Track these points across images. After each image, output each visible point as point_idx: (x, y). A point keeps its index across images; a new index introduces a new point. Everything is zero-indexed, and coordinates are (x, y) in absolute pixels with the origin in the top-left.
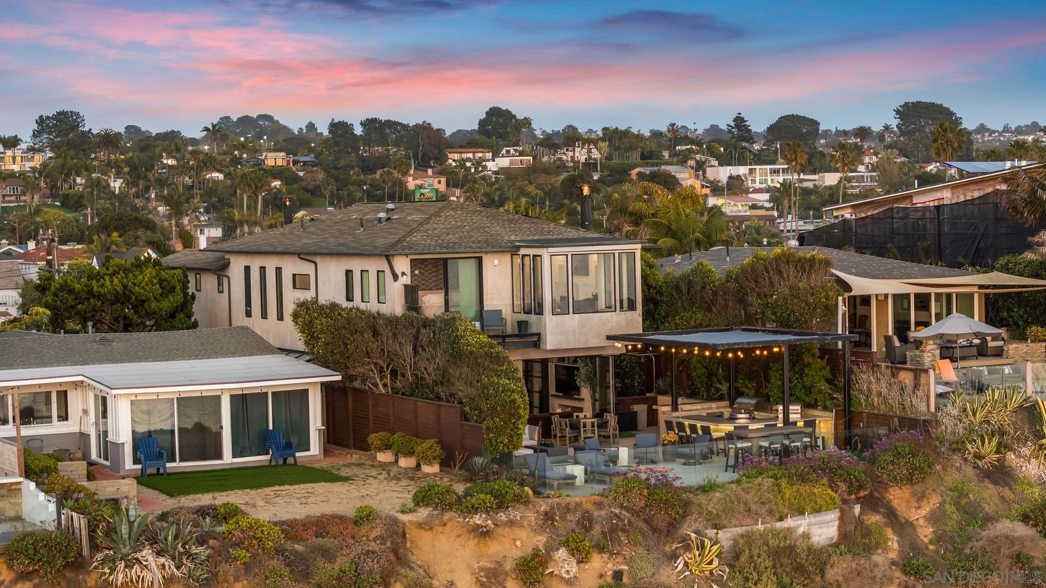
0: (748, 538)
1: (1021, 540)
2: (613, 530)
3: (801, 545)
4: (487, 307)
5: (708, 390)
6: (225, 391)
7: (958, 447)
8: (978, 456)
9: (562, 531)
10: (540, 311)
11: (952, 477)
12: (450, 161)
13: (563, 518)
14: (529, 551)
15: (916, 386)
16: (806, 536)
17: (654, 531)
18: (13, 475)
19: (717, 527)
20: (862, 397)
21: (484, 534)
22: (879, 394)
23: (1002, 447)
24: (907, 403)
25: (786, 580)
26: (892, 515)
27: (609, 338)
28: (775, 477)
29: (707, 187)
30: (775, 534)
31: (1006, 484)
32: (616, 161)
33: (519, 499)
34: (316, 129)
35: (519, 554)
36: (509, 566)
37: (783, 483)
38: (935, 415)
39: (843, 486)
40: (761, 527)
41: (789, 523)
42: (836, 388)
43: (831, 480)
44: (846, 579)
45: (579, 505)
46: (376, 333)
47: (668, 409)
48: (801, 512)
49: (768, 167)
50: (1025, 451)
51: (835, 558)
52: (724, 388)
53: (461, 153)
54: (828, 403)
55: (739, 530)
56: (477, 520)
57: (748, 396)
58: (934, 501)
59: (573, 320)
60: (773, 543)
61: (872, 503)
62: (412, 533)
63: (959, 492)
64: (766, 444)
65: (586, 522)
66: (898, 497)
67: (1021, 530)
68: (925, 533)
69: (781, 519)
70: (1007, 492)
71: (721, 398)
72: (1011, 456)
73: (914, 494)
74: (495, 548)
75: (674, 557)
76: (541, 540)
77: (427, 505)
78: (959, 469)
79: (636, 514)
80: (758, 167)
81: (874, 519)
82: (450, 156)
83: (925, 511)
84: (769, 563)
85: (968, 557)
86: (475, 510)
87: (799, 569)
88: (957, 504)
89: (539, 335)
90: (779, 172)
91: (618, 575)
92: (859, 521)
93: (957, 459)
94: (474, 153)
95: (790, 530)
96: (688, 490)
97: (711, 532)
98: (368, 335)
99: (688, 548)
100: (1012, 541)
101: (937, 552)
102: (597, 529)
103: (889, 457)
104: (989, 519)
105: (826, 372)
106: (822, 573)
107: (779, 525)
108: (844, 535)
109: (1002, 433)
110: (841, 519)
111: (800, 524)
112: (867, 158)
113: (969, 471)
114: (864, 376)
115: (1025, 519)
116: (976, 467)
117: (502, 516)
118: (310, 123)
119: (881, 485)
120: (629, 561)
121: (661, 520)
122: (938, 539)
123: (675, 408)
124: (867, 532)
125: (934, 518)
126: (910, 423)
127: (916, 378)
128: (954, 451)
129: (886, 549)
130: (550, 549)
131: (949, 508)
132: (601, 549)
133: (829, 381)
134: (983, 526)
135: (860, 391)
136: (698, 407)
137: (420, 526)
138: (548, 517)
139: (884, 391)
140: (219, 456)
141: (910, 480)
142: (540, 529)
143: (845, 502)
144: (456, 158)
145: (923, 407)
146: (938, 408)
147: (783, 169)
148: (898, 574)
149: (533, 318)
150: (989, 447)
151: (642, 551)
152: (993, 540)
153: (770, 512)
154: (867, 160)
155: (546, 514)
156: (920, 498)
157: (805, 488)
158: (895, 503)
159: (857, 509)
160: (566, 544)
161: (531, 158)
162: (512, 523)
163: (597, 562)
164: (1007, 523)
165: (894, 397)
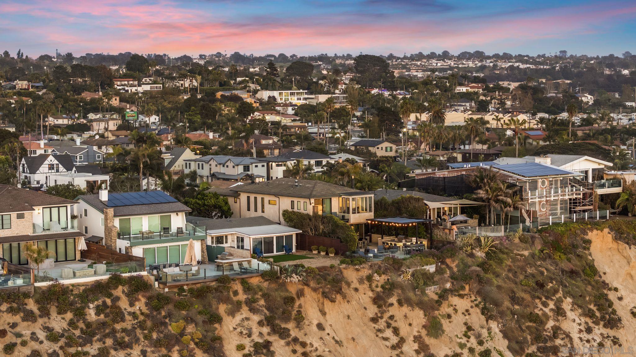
0: (416, 271)
1: (478, 271)
2: (386, 269)
3: (428, 272)
4: (332, 211)
5: (388, 233)
6: (274, 236)
7: (461, 249)
8: (466, 251)
9: (374, 269)
10: (348, 213)
11: (460, 256)
12: (116, 86)
13: (374, 266)
14: (368, 274)
15: (450, 233)
16: (429, 270)
17: (395, 269)
18: (248, 258)
19: (409, 268)
20: (435, 236)
21: (358, 270)
22: (440, 235)
23: (472, 249)
24: (447, 238)
25: (425, 281)
26: (447, 266)
27: (367, 220)
28: (420, 256)
29: (258, 102)
30: (422, 270)
31: (473, 258)
32: (207, 87)
33: (364, 262)
34: (9, 55)
35: (366, 275)
36: (364, 277)
37: (423, 258)
38: (455, 241)
39: (436, 258)
40: (419, 268)
41: (425, 267)
42: (428, 233)
43: (433, 257)
44: (439, 280)
45: (378, 263)
46: (310, 220)
47: (380, 238)
48: (427, 265)
49: (289, 92)
50: (477, 250)
51: (435, 275)
52: (394, 233)
53: (121, 81)
54: (425, 237)
55: (414, 269)
56: (357, 267)
57: (400, 235)
58: (457, 262)
59: (357, 215)
60: (422, 272)
61: (443, 262)
62: (343, 270)
63: (462, 260)
64: (415, 248)
65: (380, 267)
66: (448, 261)
67: (478, 269)
68: (455, 270)
69: (423, 266)
70: (473, 260)
71: (393, 235)
72: (474, 251)
73: (452, 260)
74: (360, 273)
75: (400, 275)
76: (370, 272)
77: (344, 264)
78: (462, 254)
79: (390, 265)
80: (284, 92)
81: (443, 266)
82: (115, 83)
83: (455, 265)
84: (421, 277)
85: (466, 275)
86: (356, 265)
87: (428, 278)
88: (462, 263)
89: (348, 219)
90: (295, 94)
91: (388, 279)
92: (440, 267)
93: (461, 252)
94: (128, 81)
95: (425, 269)
96: (400, 259)
97: (408, 269)
98: (308, 220)
99: (403, 273)
100: (476, 271)
101: (458, 274)
102: (382, 269)
103: (446, 251)
104: (470, 267)
105: (425, 229)
106: (433, 279)
107: (422, 268)
108: (436, 270)
109: (472, 245)
110: (436, 266)
111: (427, 268)
112: (340, 86)
113: (464, 255)
114: (436, 231)
115: (478, 266)
116: (466, 254)
117: (361, 266)
118: (6, 51)
119: (445, 258)
120: (391, 276)
121: (396, 267)
122: (458, 271)
123: (382, 238)
124: (442, 269)
125: (457, 266)
126: (450, 243)
127: (450, 231)
128: (460, 250)
129: (447, 273)
130: (373, 274)
131: (461, 264)
132: (384, 273)
133: (426, 231)
134: (469, 268)
135: (435, 234)
136: (388, 238)
137: (344, 268)
138: (371, 266)
139: (441, 234)
140: (273, 252)
141: (451, 257)
142: (369, 269)
143: (437, 262)
144: (118, 84)
145: (452, 239)
146: (455, 239)
147: (297, 93)
148: (450, 279)
149: (346, 215)
150: (469, 248)
151: (393, 274)
152: (472, 271)
153: (420, 265)
154: (340, 87)
155: (370, 265)
156: (454, 261)
157: (427, 259)
158: (448, 263)
159: (440, 264)
160: (376, 272)
161: (161, 85)
162: (363, 268)
163: (383, 277)
164: (475, 267)
165: (444, 236)
